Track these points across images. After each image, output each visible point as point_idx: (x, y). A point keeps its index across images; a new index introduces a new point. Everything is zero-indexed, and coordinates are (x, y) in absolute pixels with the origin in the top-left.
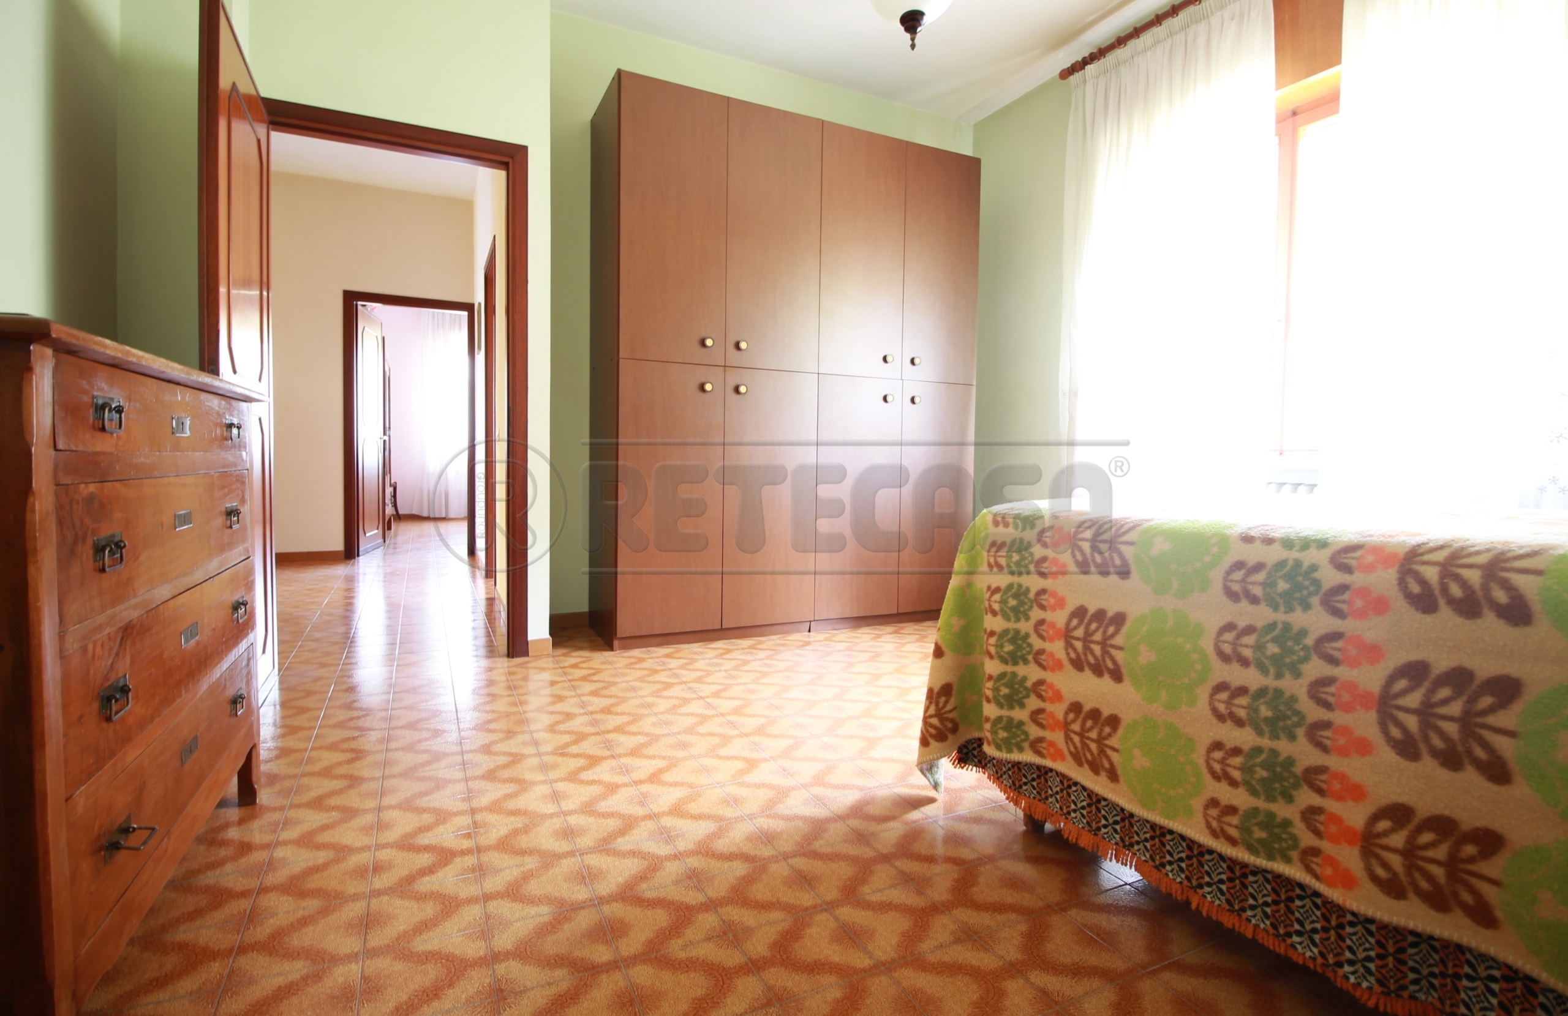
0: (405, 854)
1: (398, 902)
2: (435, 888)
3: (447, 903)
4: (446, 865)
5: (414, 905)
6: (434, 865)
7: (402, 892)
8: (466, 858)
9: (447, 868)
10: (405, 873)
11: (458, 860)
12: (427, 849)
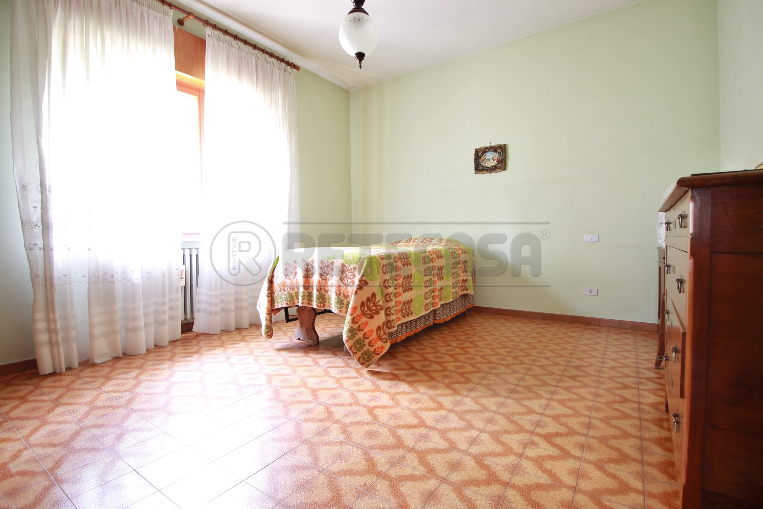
0: (567, 448)
1: (575, 428)
2: (558, 426)
3: (556, 419)
4: (550, 433)
5: (569, 424)
6: (555, 436)
7: (573, 431)
8: (540, 432)
9: (550, 432)
10: (569, 438)
11: (544, 433)
12: (556, 446)
